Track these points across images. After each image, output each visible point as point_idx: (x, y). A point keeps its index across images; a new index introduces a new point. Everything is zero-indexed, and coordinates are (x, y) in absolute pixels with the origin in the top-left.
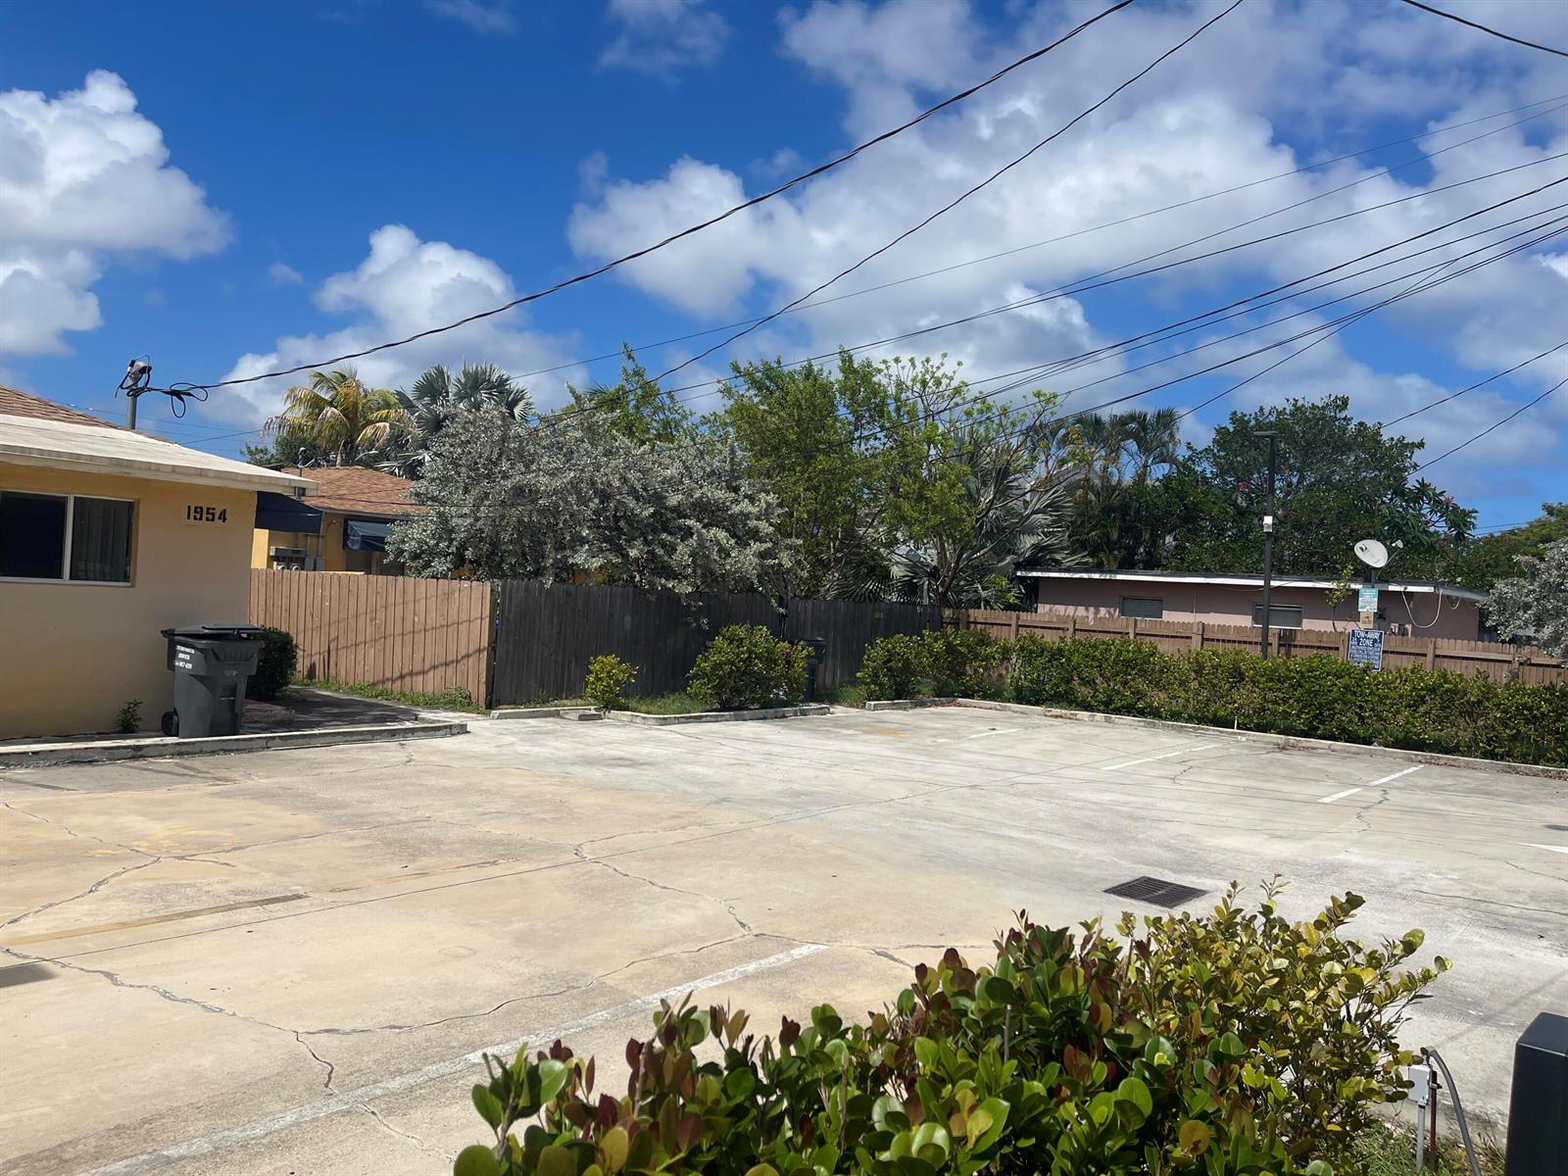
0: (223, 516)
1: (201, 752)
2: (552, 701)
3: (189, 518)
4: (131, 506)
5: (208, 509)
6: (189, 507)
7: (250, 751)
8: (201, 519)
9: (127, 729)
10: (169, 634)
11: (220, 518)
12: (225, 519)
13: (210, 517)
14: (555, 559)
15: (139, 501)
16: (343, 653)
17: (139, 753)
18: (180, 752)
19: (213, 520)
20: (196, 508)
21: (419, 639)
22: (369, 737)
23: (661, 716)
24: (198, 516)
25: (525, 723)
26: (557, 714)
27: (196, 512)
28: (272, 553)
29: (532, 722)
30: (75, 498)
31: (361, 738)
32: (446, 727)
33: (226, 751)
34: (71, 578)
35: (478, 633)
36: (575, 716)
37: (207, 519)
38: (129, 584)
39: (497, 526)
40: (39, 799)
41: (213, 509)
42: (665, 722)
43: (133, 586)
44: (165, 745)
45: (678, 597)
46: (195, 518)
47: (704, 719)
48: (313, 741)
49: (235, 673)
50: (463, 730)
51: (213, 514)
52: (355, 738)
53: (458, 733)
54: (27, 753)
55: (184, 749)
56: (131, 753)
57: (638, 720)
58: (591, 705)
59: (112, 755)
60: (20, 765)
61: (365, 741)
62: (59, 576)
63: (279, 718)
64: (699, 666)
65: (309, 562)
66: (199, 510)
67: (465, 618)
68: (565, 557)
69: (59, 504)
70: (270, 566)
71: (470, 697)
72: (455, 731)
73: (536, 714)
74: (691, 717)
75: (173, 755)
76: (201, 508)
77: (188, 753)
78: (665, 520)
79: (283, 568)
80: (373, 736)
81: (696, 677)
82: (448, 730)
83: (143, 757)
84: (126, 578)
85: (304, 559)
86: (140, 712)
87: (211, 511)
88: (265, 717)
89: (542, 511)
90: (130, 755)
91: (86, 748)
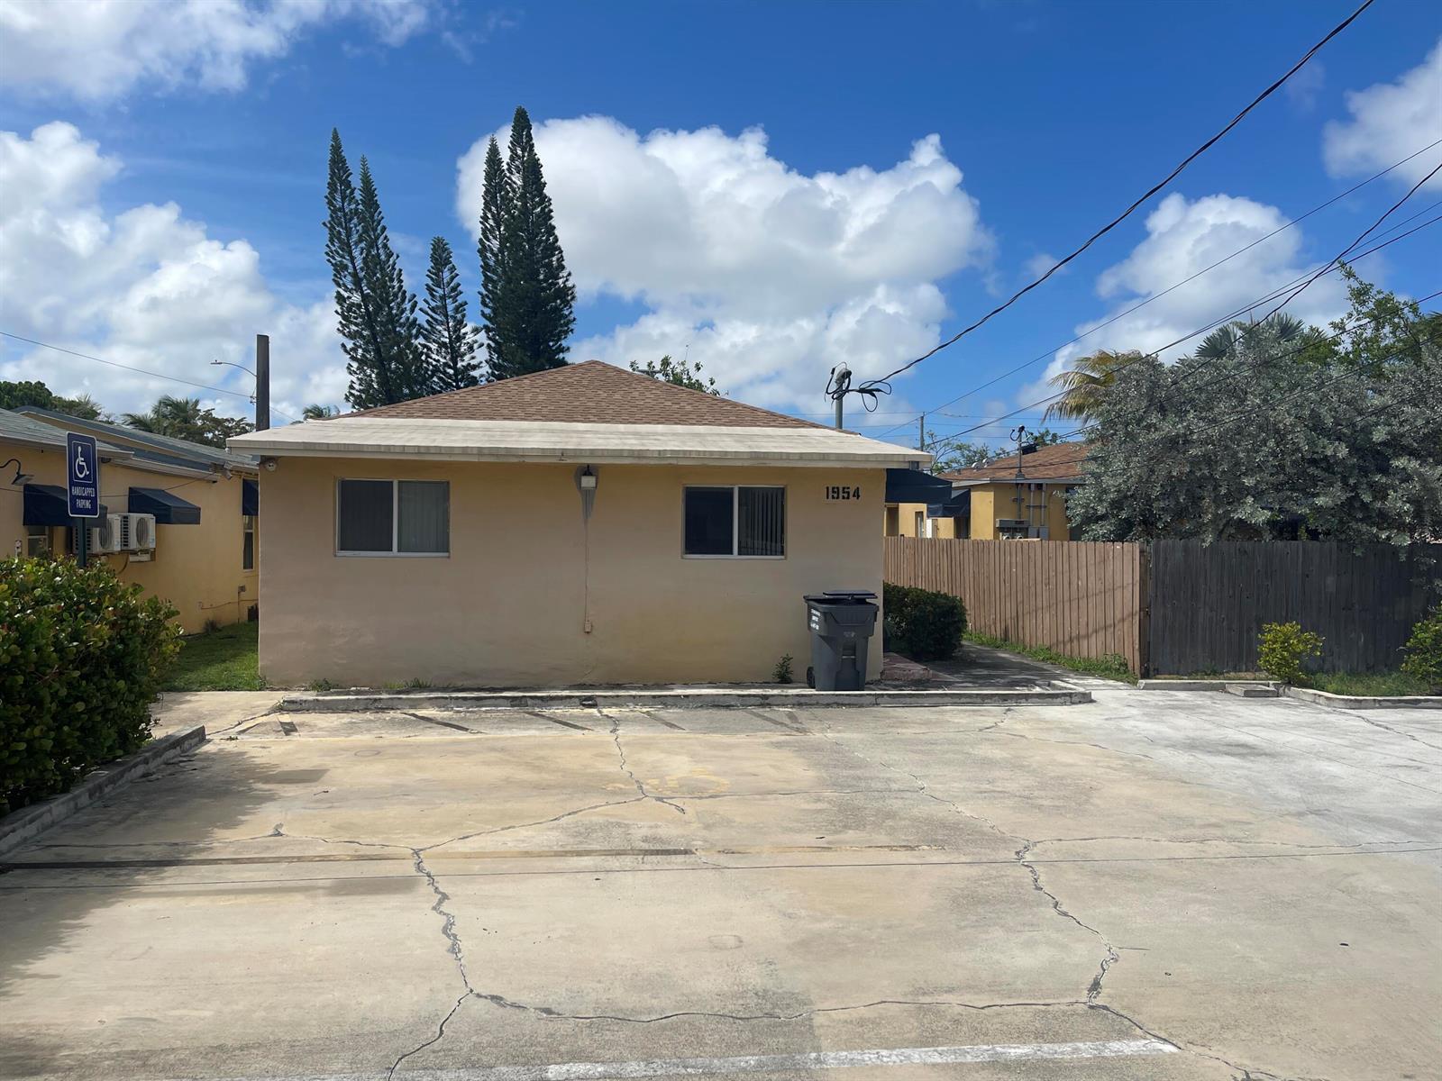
0: (857, 494)
1: (817, 704)
2: (1227, 672)
3: (828, 498)
4: (783, 489)
5: (844, 488)
6: (828, 488)
7: (861, 706)
8: (838, 498)
9: (784, 679)
10: (807, 599)
11: (854, 496)
12: (858, 496)
13: (846, 495)
14: (1216, 515)
15: (786, 486)
16: (1027, 618)
17: (767, 701)
18: (800, 702)
19: (848, 498)
20: (833, 488)
21: (1083, 603)
22: (979, 700)
23: (1353, 698)
24: (835, 495)
25: (1172, 696)
26: (1222, 688)
27: (833, 492)
28: (997, 526)
29: (1182, 695)
30: (740, 488)
31: (968, 700)
32: (1065, 695)
33: (839, 705)
34: (740, 554)
35: (1128, 598)
36: (1240, 690)
37: (844, 498)
38: (783, 557)
39: (1144, 482)
40: (651, 735)
41: (848, 488)
42: (1359, 705)
43: (786, 559)
44: (786, 696)
45: (1396, 551)
46: (833, 497)
47: (1423, 704)
48: (920, 701)
49: (853, 634)
50: (1086, 699)
51: (848, 493)
52: (963, 700)
53: (1080, 702)
54: (680, 696)
55: (803, 700)
56: (760, 701)
57: (1322, 701)
58: (1271, 679)
59: (745, 702)
60: (675, 705)
61: (973, 704)
62: (731, 553)
63: (917, 677)
64: (1416, 638)
65: (1032, 531)
66: (836, 490)
67: (1118, 585)
68: (1227, 512)
69: (728, 494)
70: (996, 537)
71: (1126, 664)
72: (1075, 699)
73: (1192, 686)
74: (1400, 701)
75: (793, 705)
76: (838, 488)
77: (806, 704)
78: (1374, 458)
79: (1008, 538)
80: (983, 699)
81: (1410, 651)
82: (1068, 698)
83: (769, 705)
84: (782, 553)
85: (1027, 529)
86: (793, 666)
87: (846, 490)
88: (904, 676)
89: (1195, 462)
90: (758, 703)
91: (724, 695)
